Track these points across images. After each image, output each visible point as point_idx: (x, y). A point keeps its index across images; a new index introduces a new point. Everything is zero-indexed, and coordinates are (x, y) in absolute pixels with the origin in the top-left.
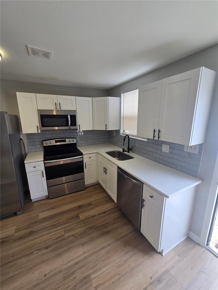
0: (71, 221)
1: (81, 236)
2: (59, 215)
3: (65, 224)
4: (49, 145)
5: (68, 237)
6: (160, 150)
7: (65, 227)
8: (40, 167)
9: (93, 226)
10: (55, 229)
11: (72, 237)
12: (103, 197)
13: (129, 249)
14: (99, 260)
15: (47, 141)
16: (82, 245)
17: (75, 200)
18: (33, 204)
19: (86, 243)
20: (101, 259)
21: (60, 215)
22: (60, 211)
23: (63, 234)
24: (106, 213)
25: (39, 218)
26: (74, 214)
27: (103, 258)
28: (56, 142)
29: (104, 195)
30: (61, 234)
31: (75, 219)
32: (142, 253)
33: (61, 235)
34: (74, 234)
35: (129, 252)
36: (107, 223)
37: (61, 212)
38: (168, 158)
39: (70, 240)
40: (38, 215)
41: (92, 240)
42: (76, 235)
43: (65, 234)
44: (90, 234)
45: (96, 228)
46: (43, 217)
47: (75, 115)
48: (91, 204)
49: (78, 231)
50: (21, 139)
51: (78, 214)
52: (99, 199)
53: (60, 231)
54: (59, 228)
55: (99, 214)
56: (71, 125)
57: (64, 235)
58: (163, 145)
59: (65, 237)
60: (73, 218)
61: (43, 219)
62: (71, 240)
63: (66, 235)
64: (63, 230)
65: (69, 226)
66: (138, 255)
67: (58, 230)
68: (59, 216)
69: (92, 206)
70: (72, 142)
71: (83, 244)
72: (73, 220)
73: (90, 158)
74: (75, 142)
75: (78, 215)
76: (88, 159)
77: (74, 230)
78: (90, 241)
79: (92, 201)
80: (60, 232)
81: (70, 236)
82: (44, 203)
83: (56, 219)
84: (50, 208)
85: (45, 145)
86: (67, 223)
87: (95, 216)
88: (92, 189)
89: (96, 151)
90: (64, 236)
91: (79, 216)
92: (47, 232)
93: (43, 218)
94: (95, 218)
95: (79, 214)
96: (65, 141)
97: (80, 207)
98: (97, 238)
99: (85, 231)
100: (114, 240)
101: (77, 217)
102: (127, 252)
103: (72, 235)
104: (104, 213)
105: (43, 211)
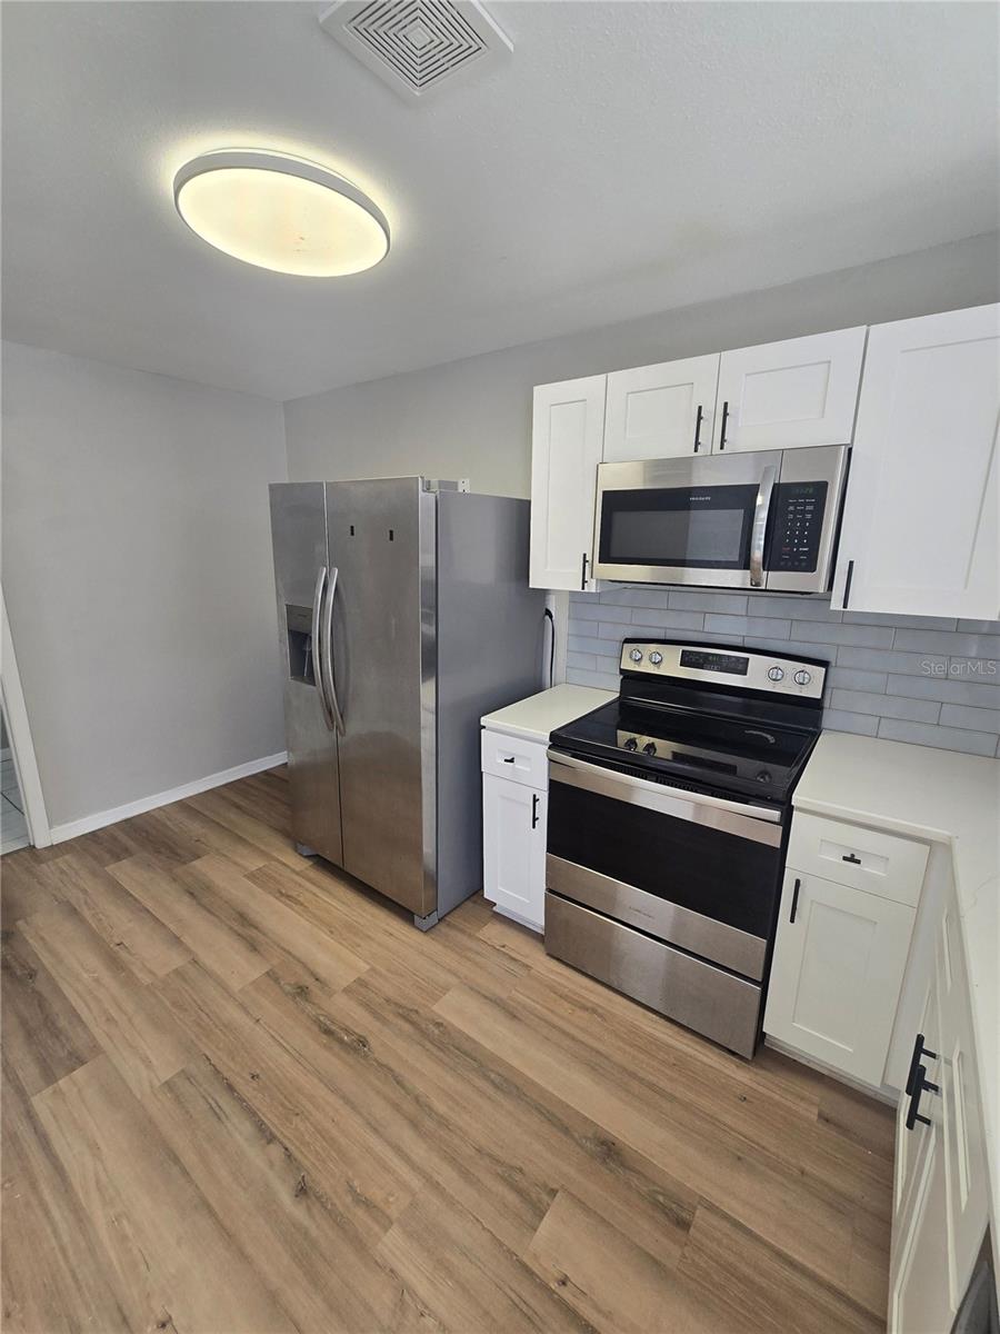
0: (489, 1181)
2: (486, 1078)
4: (646, 667)
5: (384, 1267)
7: (436, 1187)
12: (836, 1282)
15: (640, 646)
23: (394, 1213)
25: (435, 1008)
26: (544, 1158)
30: (388, 1203)
31: (512, 1198)
33: (380, 1204)
40: (445, 990)
43: (399, 1221)
46: (447, 1018)
47: (826, 484)
48: (684, 1225)
49: (442, 1304)
50: (548, 613)
51: (553, 1193)
52: (779, 1255)
53: (406, 1174)
56: (770, 563)
57: (388, 1224)
59: (380, 1247)
60: (511, 1176)
61: (439, 1025)
63: (392, 1244)
64: (417, 1181)
68: (484, 1085)
69: (676, 1251)
70: (787, 687)
74: (815, 692)
75: (545, 1197)
79: (712, 1208)
80: (398, 1181)
82: (514, 955)
84: (504, 995)
85: (629, 665)
86: (465, 1174)
88: (806, 1104)
90: (386, 1230)
91: (542, 1216)
92: (381, 1110)
95: (560, 1196)
96: (741, 668)
97: (609, 1151)
101: (533, 1202)
103: (403, 1288)
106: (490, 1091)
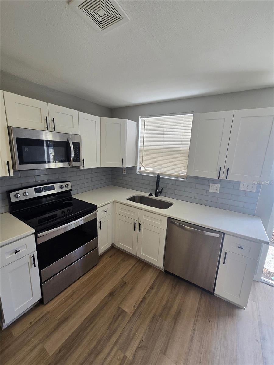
0: (116, 325)
1: (151, 340)
2: (88, 327)
3: (110, 337)
5: (134, 356)
6: (207, 190)
7: (117, 341)
8: (26, 248)
9: (155, 315)
10: (101, 357)
11: (140, 352)
13: (215, 321)
14: (201, 360)
15: (17, 192)
16: (164, 354)
17: (95, 286)
18: (11, 333)
19: (167, 348)
20: (202, 357)
21: (89, 325)
22: (85, 317)
23: (122, 356)
24: (156, 287)
25: (51, 354)
26: (111, 310)
27: (203, 353)
28: (37, 191)
29: (132, 262)
30: (120, 359)
31: (120, 318)
32: (228, 317)
33: (120, 361)
34: (138, 346)
35: (218, 326)
36: (168, 301)
37: (87, 317)
38: (218, 199)
39: (142, 359)
40: (43, 350)
41: (170, 337)
42: (143, 344)
43: (124, 353)
44: (161, 330)
45: (160, 315)
46: (57, 348)
47: (79, 143)
48: (125, 283)
49: (140, 336)
51: (119, 308)
53: (112, 354)
54: (106, 350)
55: (147, 293)
57: (125, 357)
58: (211, 184)
59: (130, 359)
60: (115, 318)
61: (60, 352)
62: (143, 357)
63: (129, 354)
64: (115, 349)
65: (121, 336)
66: (228, 322)
67: (109, 354)
68: (90, 328)
69: (129, 285)
70: (64, 189)
71: (164, 352)
72: (118, 321)
73: (105, 212)
74: (69, 188)
75: (120, 310)
76: (103, 213)
77: (133, 338)
78: (169, 340)
79: (123, 278)
80: (114, 356)
81: (135, 352)
82: (39, 318)
83: (88, 337)
84: (57, 322)
85: (13, 200)
87: (144, 298)
89: (113, 200)
90: (127, 357)
91: (124, 310)
93: (60, 350)
94: (147, 301)
95: (120, 306)
96: (53, 188)
97: (112, 294)
98: (173, 329)
99: (149, 328)
100: (194, 320)
101: (121, 313)
102: (217, 327)
103: (138, 348)
104: (152, 288)
105: (47, 337)
106: (92, 326)
